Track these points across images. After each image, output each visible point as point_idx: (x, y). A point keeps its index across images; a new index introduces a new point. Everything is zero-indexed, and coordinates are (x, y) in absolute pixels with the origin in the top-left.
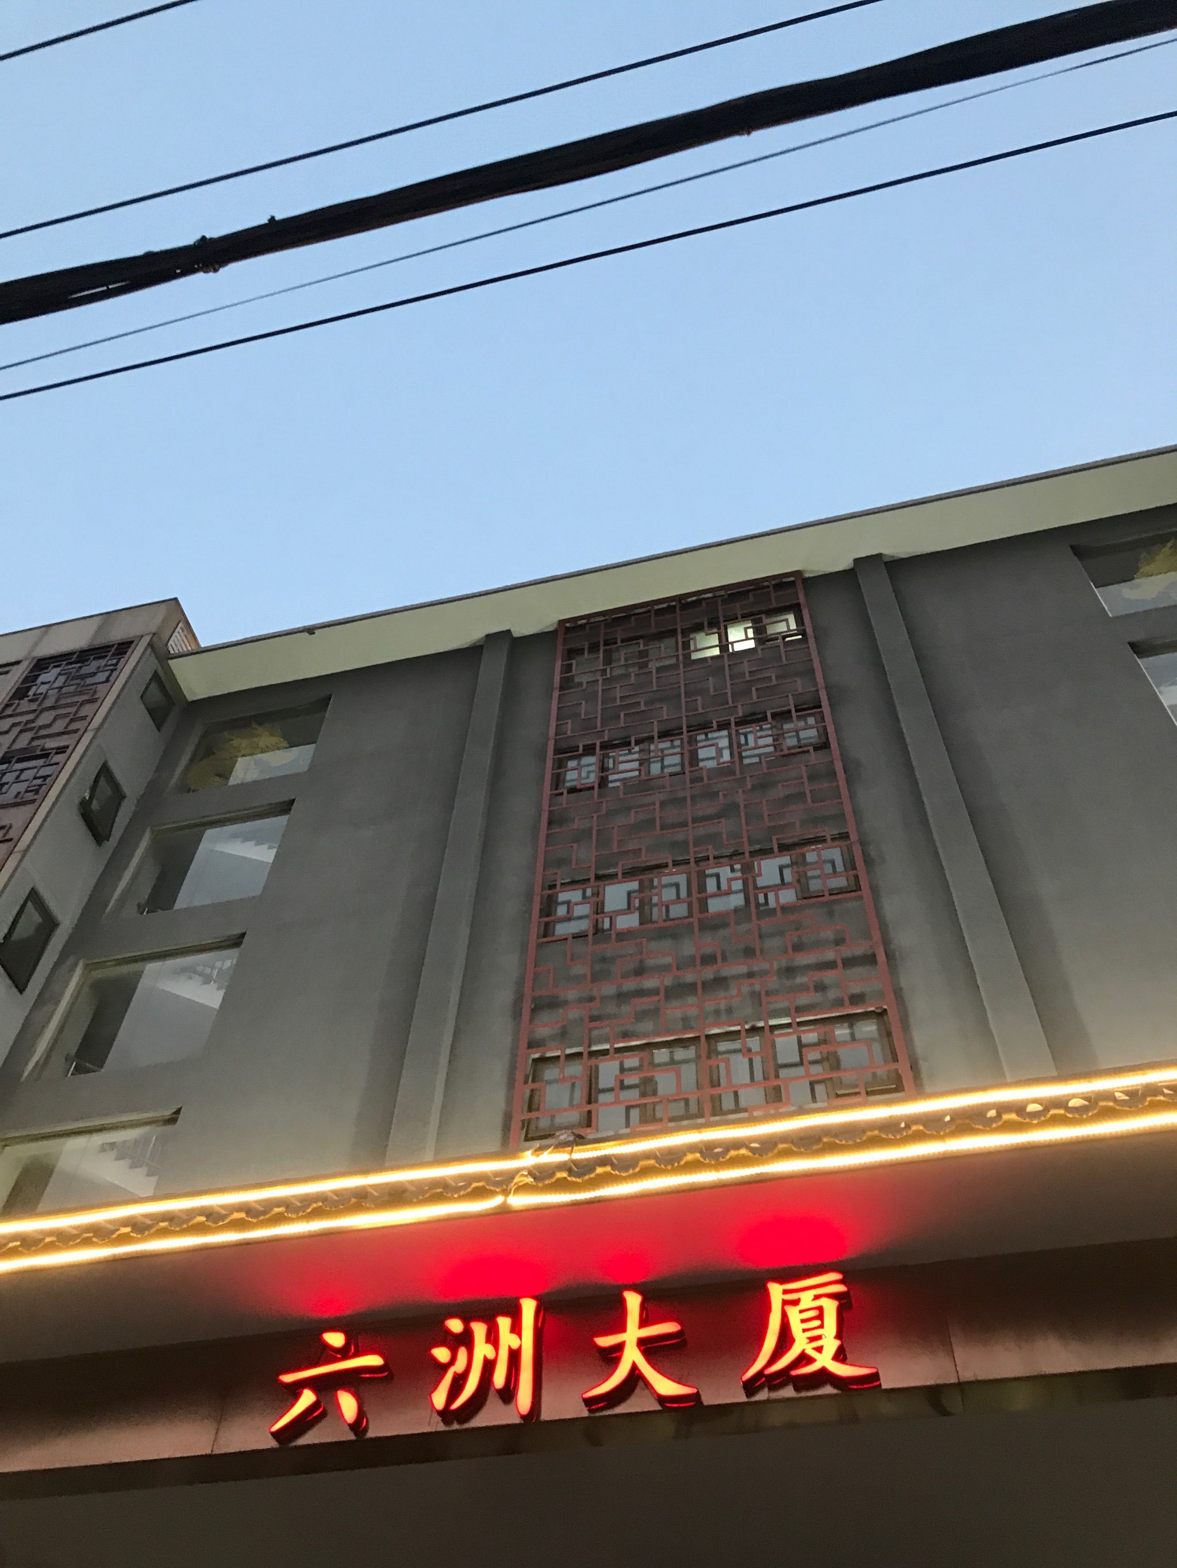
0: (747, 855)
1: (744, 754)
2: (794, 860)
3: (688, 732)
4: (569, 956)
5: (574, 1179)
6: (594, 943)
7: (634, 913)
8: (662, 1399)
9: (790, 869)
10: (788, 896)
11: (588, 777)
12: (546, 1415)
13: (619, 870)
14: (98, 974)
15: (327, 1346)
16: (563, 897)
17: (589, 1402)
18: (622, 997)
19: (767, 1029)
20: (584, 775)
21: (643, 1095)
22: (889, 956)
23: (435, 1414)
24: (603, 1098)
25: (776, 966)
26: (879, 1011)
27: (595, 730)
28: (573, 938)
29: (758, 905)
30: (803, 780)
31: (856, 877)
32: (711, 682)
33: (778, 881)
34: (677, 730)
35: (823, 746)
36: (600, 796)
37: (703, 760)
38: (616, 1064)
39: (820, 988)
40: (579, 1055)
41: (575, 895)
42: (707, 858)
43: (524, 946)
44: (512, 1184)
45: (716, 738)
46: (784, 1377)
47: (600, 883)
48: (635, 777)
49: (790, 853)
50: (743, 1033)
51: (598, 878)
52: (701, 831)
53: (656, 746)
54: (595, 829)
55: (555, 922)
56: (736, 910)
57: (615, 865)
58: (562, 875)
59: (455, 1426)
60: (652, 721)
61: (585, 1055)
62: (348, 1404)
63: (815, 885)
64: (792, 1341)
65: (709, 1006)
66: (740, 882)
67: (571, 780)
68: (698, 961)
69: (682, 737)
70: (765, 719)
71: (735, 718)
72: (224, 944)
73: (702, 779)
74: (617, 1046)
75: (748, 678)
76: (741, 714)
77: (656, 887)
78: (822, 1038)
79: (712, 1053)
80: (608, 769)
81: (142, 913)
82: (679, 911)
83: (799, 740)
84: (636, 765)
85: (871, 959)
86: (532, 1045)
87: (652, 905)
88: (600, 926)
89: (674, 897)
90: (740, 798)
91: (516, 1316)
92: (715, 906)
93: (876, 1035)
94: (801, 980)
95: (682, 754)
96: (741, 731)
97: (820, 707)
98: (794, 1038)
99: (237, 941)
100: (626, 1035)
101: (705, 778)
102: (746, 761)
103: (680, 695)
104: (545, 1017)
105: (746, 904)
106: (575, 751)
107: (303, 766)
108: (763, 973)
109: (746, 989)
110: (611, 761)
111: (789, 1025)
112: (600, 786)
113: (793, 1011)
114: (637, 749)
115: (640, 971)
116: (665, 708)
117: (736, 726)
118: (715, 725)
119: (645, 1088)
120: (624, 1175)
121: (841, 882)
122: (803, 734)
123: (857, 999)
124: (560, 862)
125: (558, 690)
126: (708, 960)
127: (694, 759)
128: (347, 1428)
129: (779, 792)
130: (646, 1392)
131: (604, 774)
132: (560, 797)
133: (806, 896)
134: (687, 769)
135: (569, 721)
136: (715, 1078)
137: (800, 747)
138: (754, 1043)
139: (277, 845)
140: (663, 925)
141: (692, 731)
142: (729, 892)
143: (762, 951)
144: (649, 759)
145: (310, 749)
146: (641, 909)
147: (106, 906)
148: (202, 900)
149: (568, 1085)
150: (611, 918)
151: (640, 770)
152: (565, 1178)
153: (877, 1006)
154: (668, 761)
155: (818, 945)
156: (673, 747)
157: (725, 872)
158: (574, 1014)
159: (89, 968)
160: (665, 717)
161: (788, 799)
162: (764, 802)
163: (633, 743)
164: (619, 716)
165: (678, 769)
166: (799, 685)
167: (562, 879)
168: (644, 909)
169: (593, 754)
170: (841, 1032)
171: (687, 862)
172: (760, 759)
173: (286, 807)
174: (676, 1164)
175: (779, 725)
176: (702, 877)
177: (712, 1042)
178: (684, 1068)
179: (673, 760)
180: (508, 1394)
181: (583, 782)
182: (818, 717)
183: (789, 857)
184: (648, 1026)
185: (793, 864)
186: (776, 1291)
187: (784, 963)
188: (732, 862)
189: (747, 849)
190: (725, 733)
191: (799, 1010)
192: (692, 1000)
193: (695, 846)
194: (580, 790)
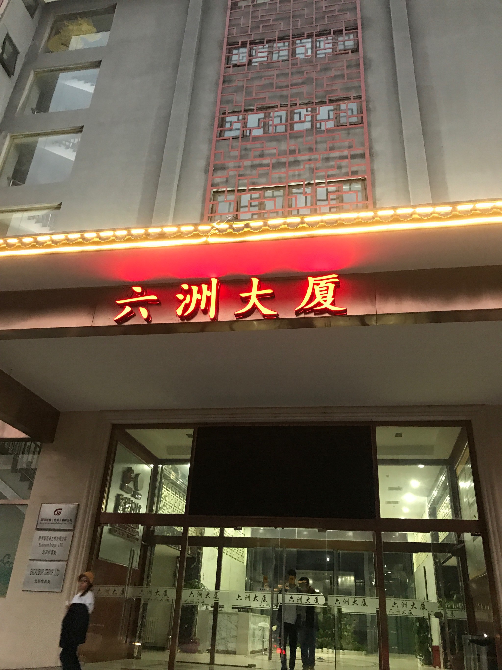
0: (314, 103)
1: (318, 52)
2: (335, 108)
3: (292, 38)
4: (230, 147)
5: (235, 233)
6: (242, 141)
7: (260, 128)
8: (264, 316)
9: (333, 112)
10: (330, 125)
11: (242, 59)
12: (220, 319)
13: (254, 107)
14: (18, 141)
15: (134, 291)
16: (228, 119)
17: (236, 315)
18: (253, 167)
19: (314, 184)
20: (241, 58)
21: (259, 209)
22: (371, 155)
23: (178, 318)
24: (242, 210)
25: (321, 157)
26: (363, 179)
27: (247, 34)
28: (233, 138)
29: (317, 128)
30: (344, 68)
31: (362, 117)
32: (306, 11)
33: (327, 117)
34: (287, 37)
35: (355, 50)
36: (248, 69)
37: (299, 54)
38: (249, 196)
39: (340, 167)
40: (233, 191)
41: (234, 118)
42: (296, 104)
43: (210, 141)
44: (210, 233)
45: (306, 43)
46: (311, 310)
47: (246, 113)
48: (265, 61)
49: (333, 104)
50: (304, 185)
51: (245, 111)
52: (295, 91)
53: (276, 45)
54: (245, 86)
55: (225, 130)
56: (307, 130)
57: (253, 105)
58: (229, 108)
59: (185, 321)
60: (275, 30)
61: (236, 191)
62: (144, 312)
63: (343, 120)
64: (316, 298)
65: (291, 173)
66: (310, 116)
67: (234, 61)
68: (288, 152)
69: (289, 40)
70: (330, 33)
71: (316, 32)
72: (73, 131)
73: (297, 64)
74: (250, 188)
75: (324, 10)
76: (319, 31)
77: (272, 117)
78: (337, 189)
79: (290, 193)
80: (252, 56)
81: (34, 113)
82: (281, 129)
83: (345, 46)
84: (266, 54)
85: (363, 156)
86: (213, 185)
87: (269, 125)
88: (245, 134)
89: (279, 122)
90: (314, 75)
91: (209, 284)
92: (297, 127)
93: (360, 189)
94: (332, 163)
95: (289, 50)
96: (318, 40)
97: (357, 29)
98: (325, 188)
99: (80, 130)
100: (254, 184)
101: (299, 64)
102: (318, 56)
103: (290, 17)
104: (219, 173)
105: (311, 128)
106: (237, 45)
107: (105, 42)
108: (316, 159)
109: (307, 166)
110: (254, 51)
111: (324, 183)
112: (248, 65)
113: (327, 176)
114: (267, 46)
115: (262, 156)
116: (282, 24)
117: (316, 36)
118: (306, 35)
119: (261, 206)
120: (255, 232)
121: (354, 119)
122: (347, 43)
123: (354, 173)
124: (229, 102)
125: (230, 9)
126: (292, 152)
127: (294, 53)
128: (144, 320)
129: (332, 73)
130: (259, 313)
131: (250, 58)
132: (229, 69)
133: (339, 125)
134: (290, 58)
135: (235, 28)
136: (290, 204)
137: (345, 50)
138: (308, 190)
139: (95, 84)
140: (273, 134)
141: (294, 38)
142: (304, 122)
143: (316, 149)
144: (273, 51)
145: (107, 34)
146: (264, 127)
147: (17, 108)
148: (61, 109)
149: (228, 203)
150: (250, 130)
151: (268, 57)
152: (231, 232)
153: (362, 176)
154: (282, 53)
155: (341, 148)
156: (284, 46)
157: (303, 112)
158: (231, 173)
159: (13, 138)
160: (282, 29)
161: (336, 77)
162: (325, 78)
163: (265, 42)
164: (259, 27)
165: (286, 58)
166: (348, 16)
167: (228, 110)
168: (265, 127)
169: (246, 47)
170: (346, 187)
171: (286, 106)
172: (325, 55)
173: (97, 64)
174: (277, 229)
175: (336, 38)
176: (293, 113)
177: (290, 188)
178: (278, 199)
179: (284, 53)
180: (206, 311)
181: (240, 61)
182: (356, 34)
183: (333, 106)
184: (263, 180)
185: (334, 110)
186: (311, 280)
187: (325, 156)
188: (307, 107)
189: (314, 101)
190: (310, 40)
191: (329, 176)
192: (284, 170)
193: (291, 98)
194: (239, 66)
